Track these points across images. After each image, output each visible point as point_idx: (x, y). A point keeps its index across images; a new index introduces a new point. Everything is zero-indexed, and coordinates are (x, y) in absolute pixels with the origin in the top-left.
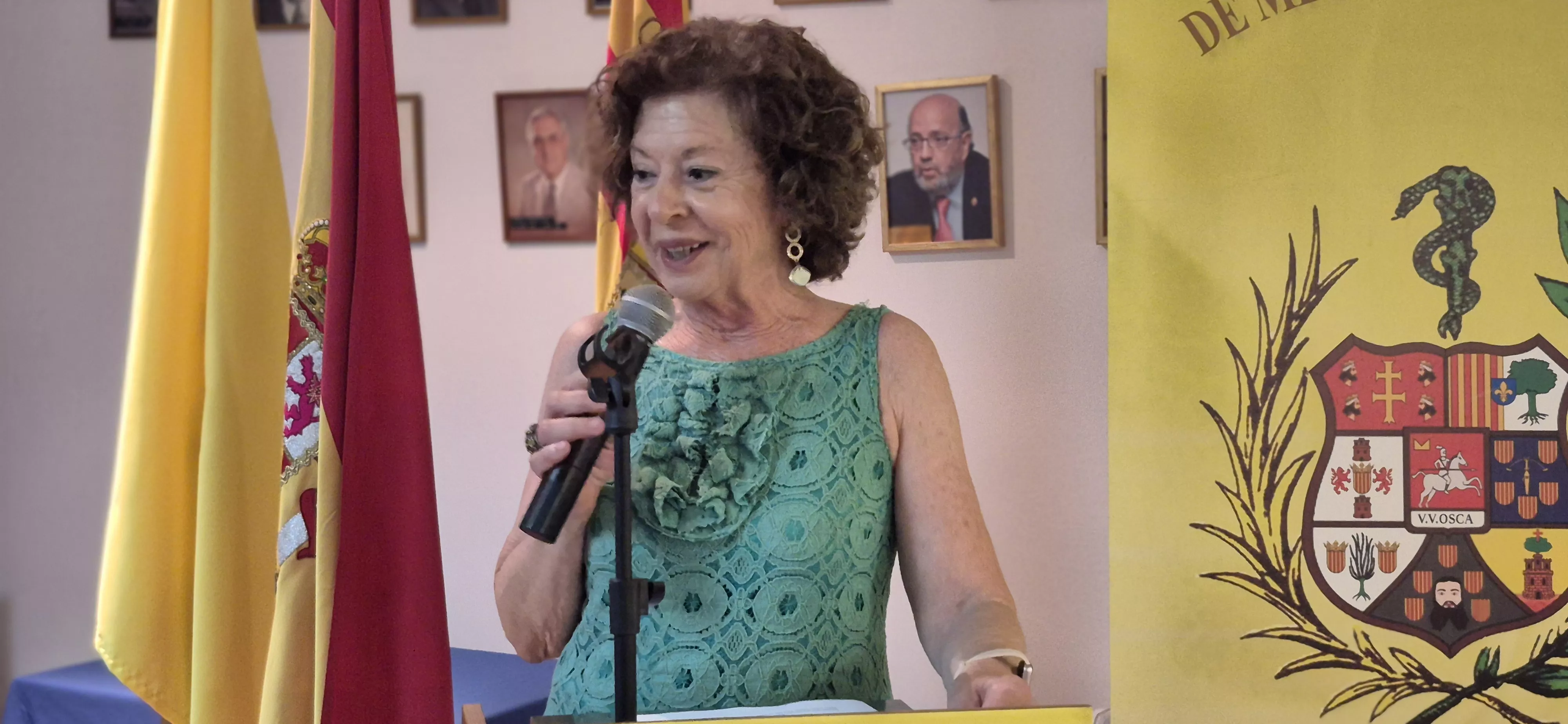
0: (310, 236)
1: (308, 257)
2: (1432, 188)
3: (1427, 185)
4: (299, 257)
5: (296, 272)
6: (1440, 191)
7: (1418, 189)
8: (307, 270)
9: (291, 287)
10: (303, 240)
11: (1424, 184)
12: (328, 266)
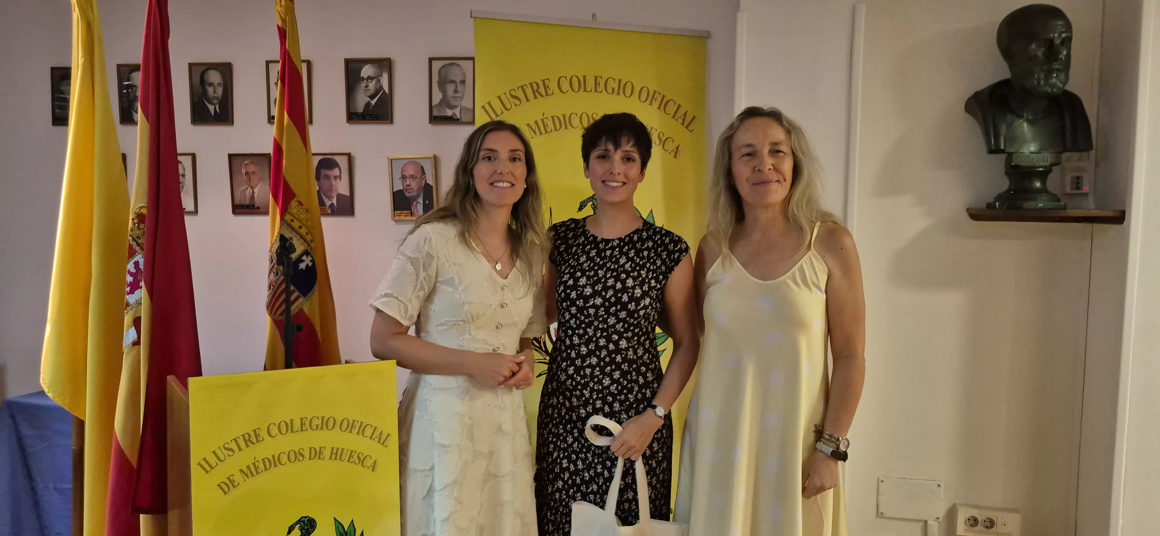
0: (138, 210)
1: (137, 219)
2: (590, 201)
3: (589, 200)
4: (133, 219)
5: (131, 226)
6: (593, 203)
7: (586, 201)
8: (136, 225)
9: (129, 232)
10: (134, 212)
11: (588, 200)
12: (146, 224)
